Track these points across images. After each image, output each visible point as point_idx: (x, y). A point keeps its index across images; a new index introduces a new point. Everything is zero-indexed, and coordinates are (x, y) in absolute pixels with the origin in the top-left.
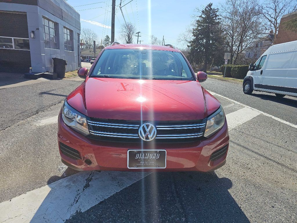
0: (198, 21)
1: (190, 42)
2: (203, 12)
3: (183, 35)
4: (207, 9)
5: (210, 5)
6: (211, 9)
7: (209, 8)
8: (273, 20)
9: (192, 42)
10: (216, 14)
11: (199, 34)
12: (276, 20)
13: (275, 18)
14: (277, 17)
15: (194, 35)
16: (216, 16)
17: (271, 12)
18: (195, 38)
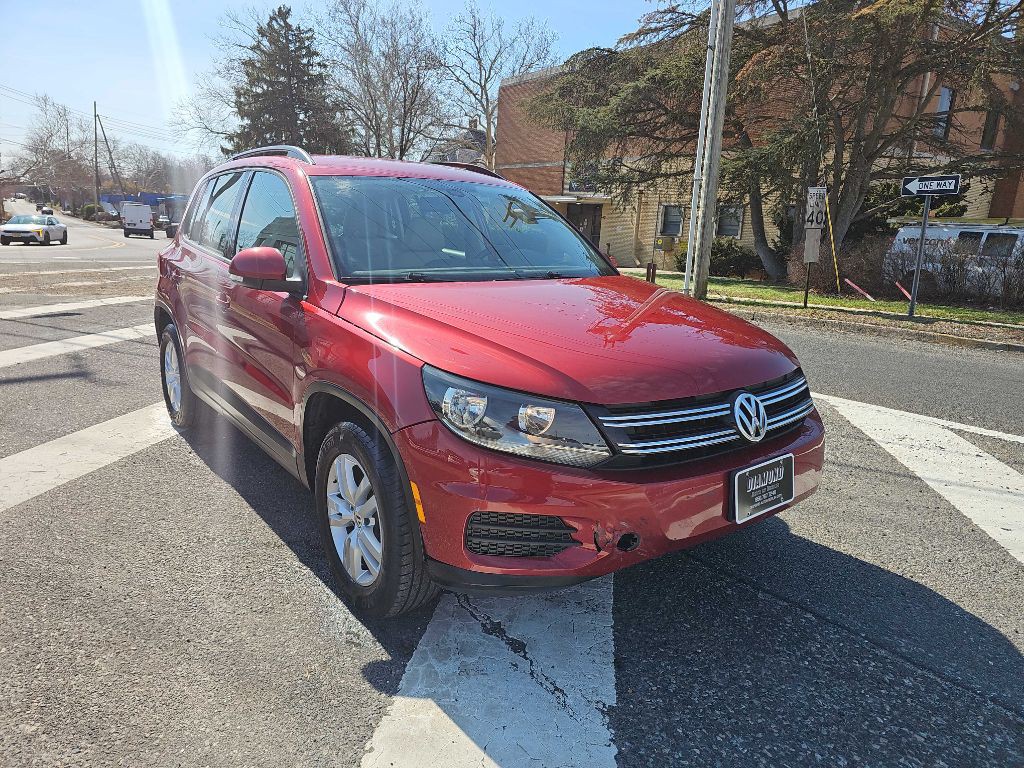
0: (249, 63)
1: (230, 138)
2: (261, 31)
3: (192, 109)
4: (274, 23)
5: (284, 13)
6: (288, 27)
7: (282, 23)
8: (477, 89)
9: (238, 136)
10: (308, 48)
11: (261, 111)
12: (483, 88)
13: (480, 85)
14: (486, 80)
15: (242, 113)
16: (312, 54)
17: (471, 64)
18: (247, 121)
